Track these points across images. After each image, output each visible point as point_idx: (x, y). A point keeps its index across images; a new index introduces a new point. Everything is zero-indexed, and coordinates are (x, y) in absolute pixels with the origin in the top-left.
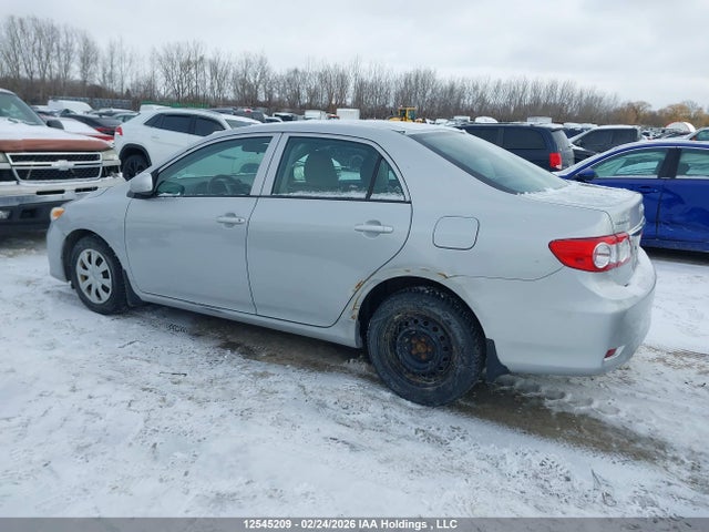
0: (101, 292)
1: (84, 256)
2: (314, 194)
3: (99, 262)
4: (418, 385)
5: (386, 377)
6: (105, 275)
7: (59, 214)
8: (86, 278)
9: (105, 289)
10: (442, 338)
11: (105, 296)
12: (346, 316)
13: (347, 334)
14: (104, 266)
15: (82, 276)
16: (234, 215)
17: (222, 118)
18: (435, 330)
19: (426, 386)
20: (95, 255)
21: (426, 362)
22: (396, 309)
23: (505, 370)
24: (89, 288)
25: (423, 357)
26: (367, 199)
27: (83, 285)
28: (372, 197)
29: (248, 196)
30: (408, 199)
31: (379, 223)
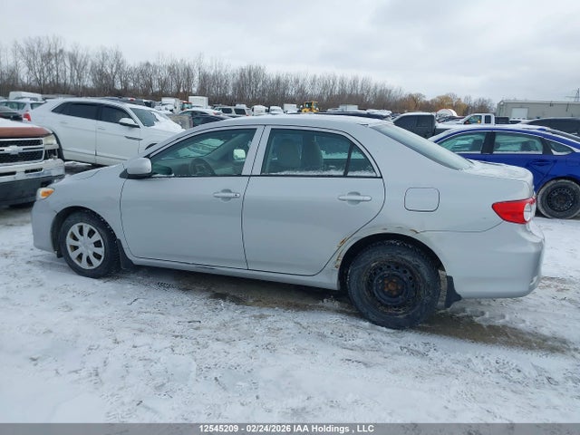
0: (93, 259)
1: (75, 229)
2: (298, 173)
3: (91, 233)
4: (390, 314)
5: (365, 310)
6: (97, 244)
7: (48, 194)
8: (75, 248)
9: (97, 256)
10: (411, 278)
11: (96, 263)
12: (331, 265)
13: (330, 280)
14: (97, 237)
15: (71, 246)
16: (230, 191)
17: (127, 107)
18: (405, 272)
19: (398, 315)
20: (87, 228)
21: (395, 297)
22: (373, 259)
23: (459, 298)
24: (80, 257)
25: (395, 293)
26: (345, 176)
27: (73, 255)
28: (349, 174)
29: (240, 175)
30: (379, 175)
31: (358, 194)
